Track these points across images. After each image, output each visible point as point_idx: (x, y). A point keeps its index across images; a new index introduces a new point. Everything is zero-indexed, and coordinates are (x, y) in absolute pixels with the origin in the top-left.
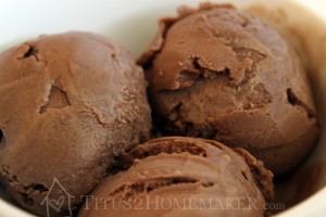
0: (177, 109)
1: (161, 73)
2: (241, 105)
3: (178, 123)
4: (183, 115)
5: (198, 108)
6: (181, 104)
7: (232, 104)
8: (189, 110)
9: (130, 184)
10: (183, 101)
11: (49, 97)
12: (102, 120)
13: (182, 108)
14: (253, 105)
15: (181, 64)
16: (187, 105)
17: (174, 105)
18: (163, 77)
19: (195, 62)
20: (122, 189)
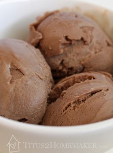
0: (62, 63)
1: (50, 48)
2: (93, 52)
3: (65, 70)
4: (66, 65)
5: (73, 60)
6: (63, 60)
7: (89, 53)
8: (69, 62)
9: (73, 102)
10: (64, 58)
11: (11, 74)
12: (42, 77)
13: (64, 62)
14: (98, 51)
15: (61, 41)
16: (67, 60)
17: (60, 62)
18: (52, 50)
19: (67, 38)
20: (69, 105)
